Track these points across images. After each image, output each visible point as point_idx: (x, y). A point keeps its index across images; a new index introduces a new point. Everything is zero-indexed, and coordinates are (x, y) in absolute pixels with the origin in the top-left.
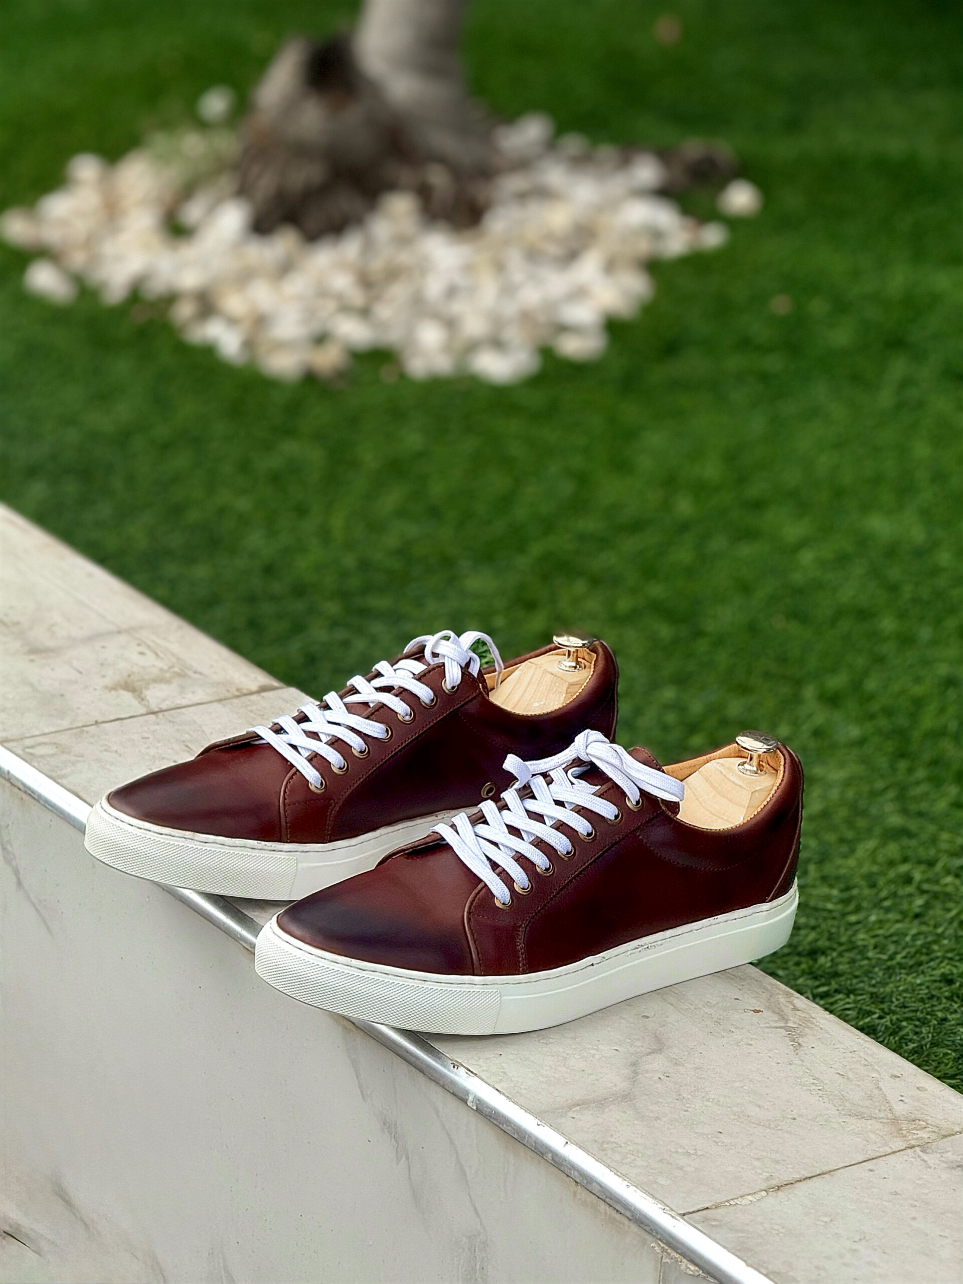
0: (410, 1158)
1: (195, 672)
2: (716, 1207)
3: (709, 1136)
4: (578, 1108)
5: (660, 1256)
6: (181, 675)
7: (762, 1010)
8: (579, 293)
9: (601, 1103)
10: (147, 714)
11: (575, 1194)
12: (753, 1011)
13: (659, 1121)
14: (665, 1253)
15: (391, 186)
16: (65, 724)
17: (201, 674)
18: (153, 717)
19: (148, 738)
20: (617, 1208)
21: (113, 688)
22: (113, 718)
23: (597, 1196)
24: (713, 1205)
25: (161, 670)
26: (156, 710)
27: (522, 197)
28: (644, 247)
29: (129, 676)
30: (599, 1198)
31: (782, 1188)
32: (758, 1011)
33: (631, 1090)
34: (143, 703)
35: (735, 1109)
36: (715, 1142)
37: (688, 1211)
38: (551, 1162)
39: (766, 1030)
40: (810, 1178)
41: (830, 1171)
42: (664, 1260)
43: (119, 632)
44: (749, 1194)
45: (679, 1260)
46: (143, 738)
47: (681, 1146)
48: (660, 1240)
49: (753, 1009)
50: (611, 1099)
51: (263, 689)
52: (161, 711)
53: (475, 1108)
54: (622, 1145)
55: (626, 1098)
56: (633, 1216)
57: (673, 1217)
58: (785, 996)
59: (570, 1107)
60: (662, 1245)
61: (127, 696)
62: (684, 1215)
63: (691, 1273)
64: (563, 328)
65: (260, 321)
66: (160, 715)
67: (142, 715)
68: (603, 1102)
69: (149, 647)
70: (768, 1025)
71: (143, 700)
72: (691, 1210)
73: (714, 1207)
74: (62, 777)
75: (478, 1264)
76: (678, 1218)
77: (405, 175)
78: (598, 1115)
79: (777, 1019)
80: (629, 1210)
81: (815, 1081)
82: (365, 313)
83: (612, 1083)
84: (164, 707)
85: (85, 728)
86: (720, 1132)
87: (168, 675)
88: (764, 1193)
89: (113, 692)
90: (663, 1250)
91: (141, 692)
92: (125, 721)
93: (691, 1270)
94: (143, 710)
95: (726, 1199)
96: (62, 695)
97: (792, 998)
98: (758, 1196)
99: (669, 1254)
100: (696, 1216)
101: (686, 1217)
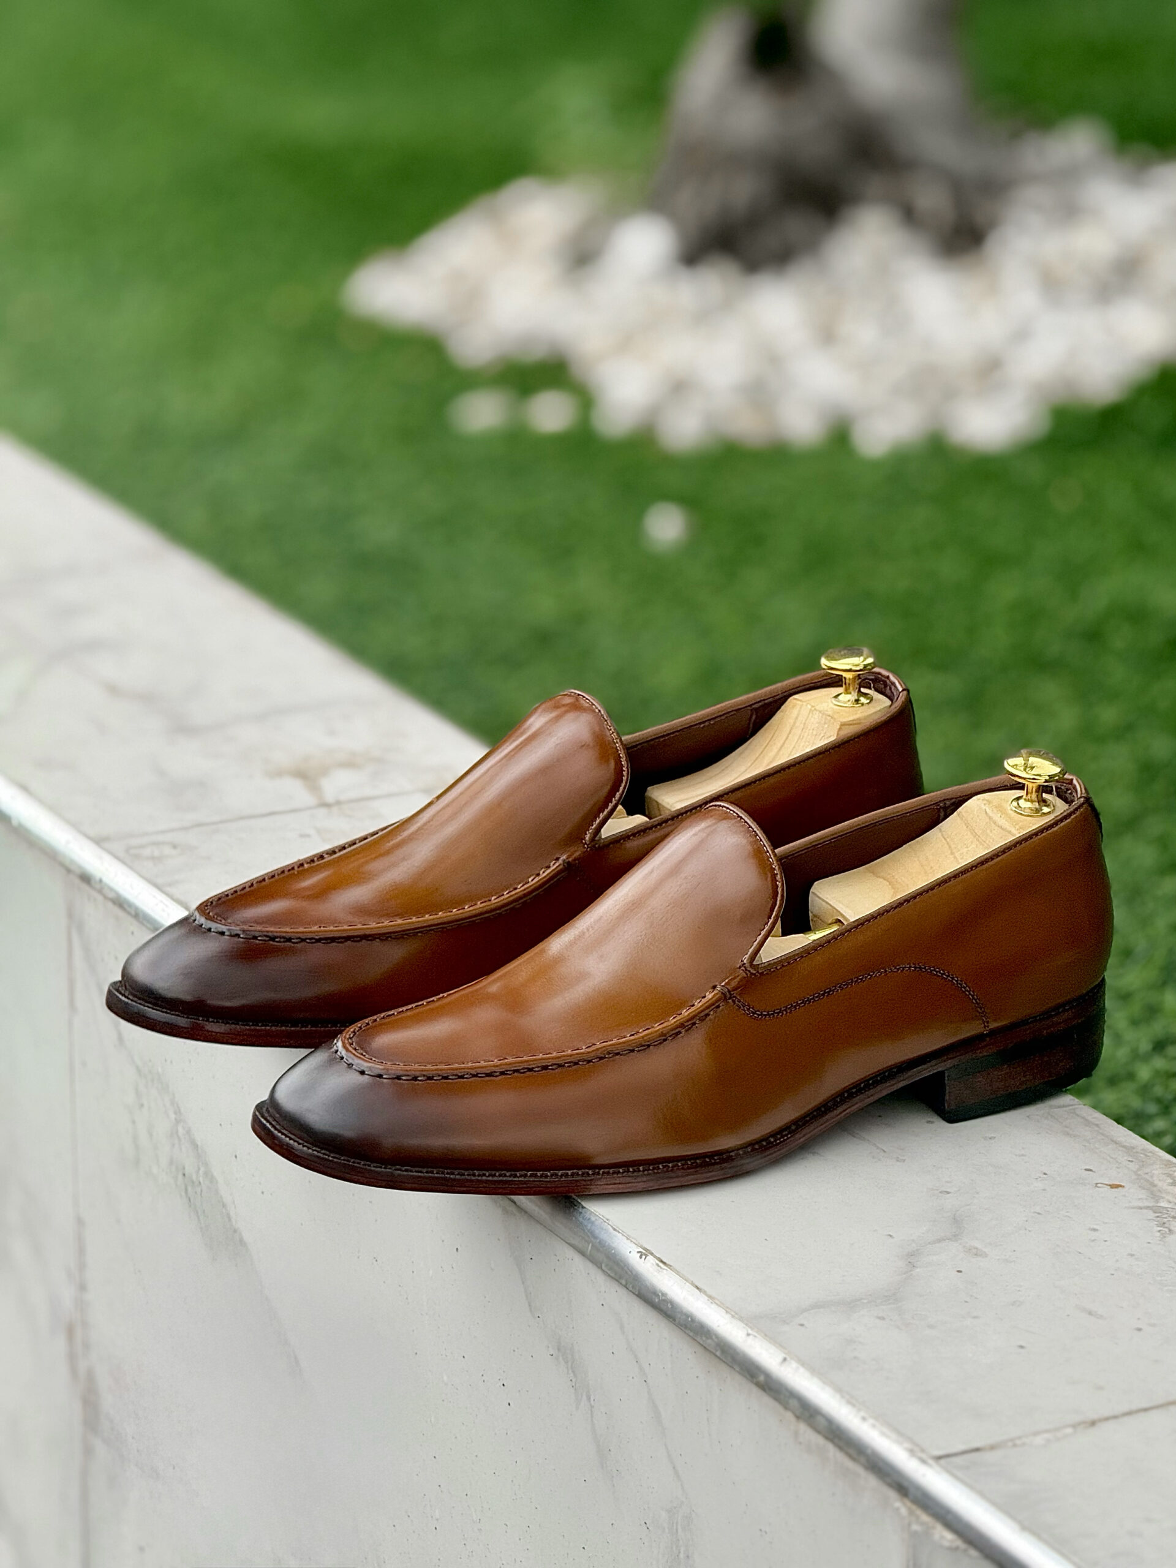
0: (592, 1397)
2: (992, 1448)
4: (813, 1312)
5: (906, 1522)
6: (380, 761)
7: (1123, 1184)
9: (850, 1305)
10: (317, 807)
11: (796, 1434)
12: (1110, 1186)
14: (912, 1517)
16: (196, 818)
18: (323, 810)
20: (849, 1452)
21: (279, 775)
22: (266, 811)
23: (823, 1434)
25: (354, 753)
26: (331, 801)
29: (306, 760)
30: (826, 1436)
32: (1118, 1186)
33: (899, 1288)
34: (316, 793)
37: (947, 1453)
38: (763, 1384)
39: (1125, 1211)
42: (912, 1528)
43: (306, 708)
45: (931, 1524)
48: (907, 1495)
49: (1111, 1183)
52: (338, 803)
55: (889, 1299)
57: (923, 1461)
59: (801, 1311)
60: (908, 1504)
61: (296, 785)
62: (940, 1458)
63: (947, 1543)
66: (336, 808)
68: (852, 1305)
70: (1128, 1205)
71: (315, 789)
72: (953, 1452)
73: (988, 1448)
74: (172, 885)
75: (682, 1550)
76: (931, 1462)
78: (841, 1321)
79: (1143, 1197)
80: (864, 1453)
83: (872, 1279)
84: (344, 798)
85: (221, 825)
87: (360, 760)
88: (1069, 1430)
89: (276, 779)
90: (911, 1512)
91: (317, 780)
92: (283, 816)
93: (946, 1540)
94: (312, 803)
95: (1010, 1437)
96: (204, 783)
99: (918, 1517)
100: (958, 1460)
101: (943, 1462)
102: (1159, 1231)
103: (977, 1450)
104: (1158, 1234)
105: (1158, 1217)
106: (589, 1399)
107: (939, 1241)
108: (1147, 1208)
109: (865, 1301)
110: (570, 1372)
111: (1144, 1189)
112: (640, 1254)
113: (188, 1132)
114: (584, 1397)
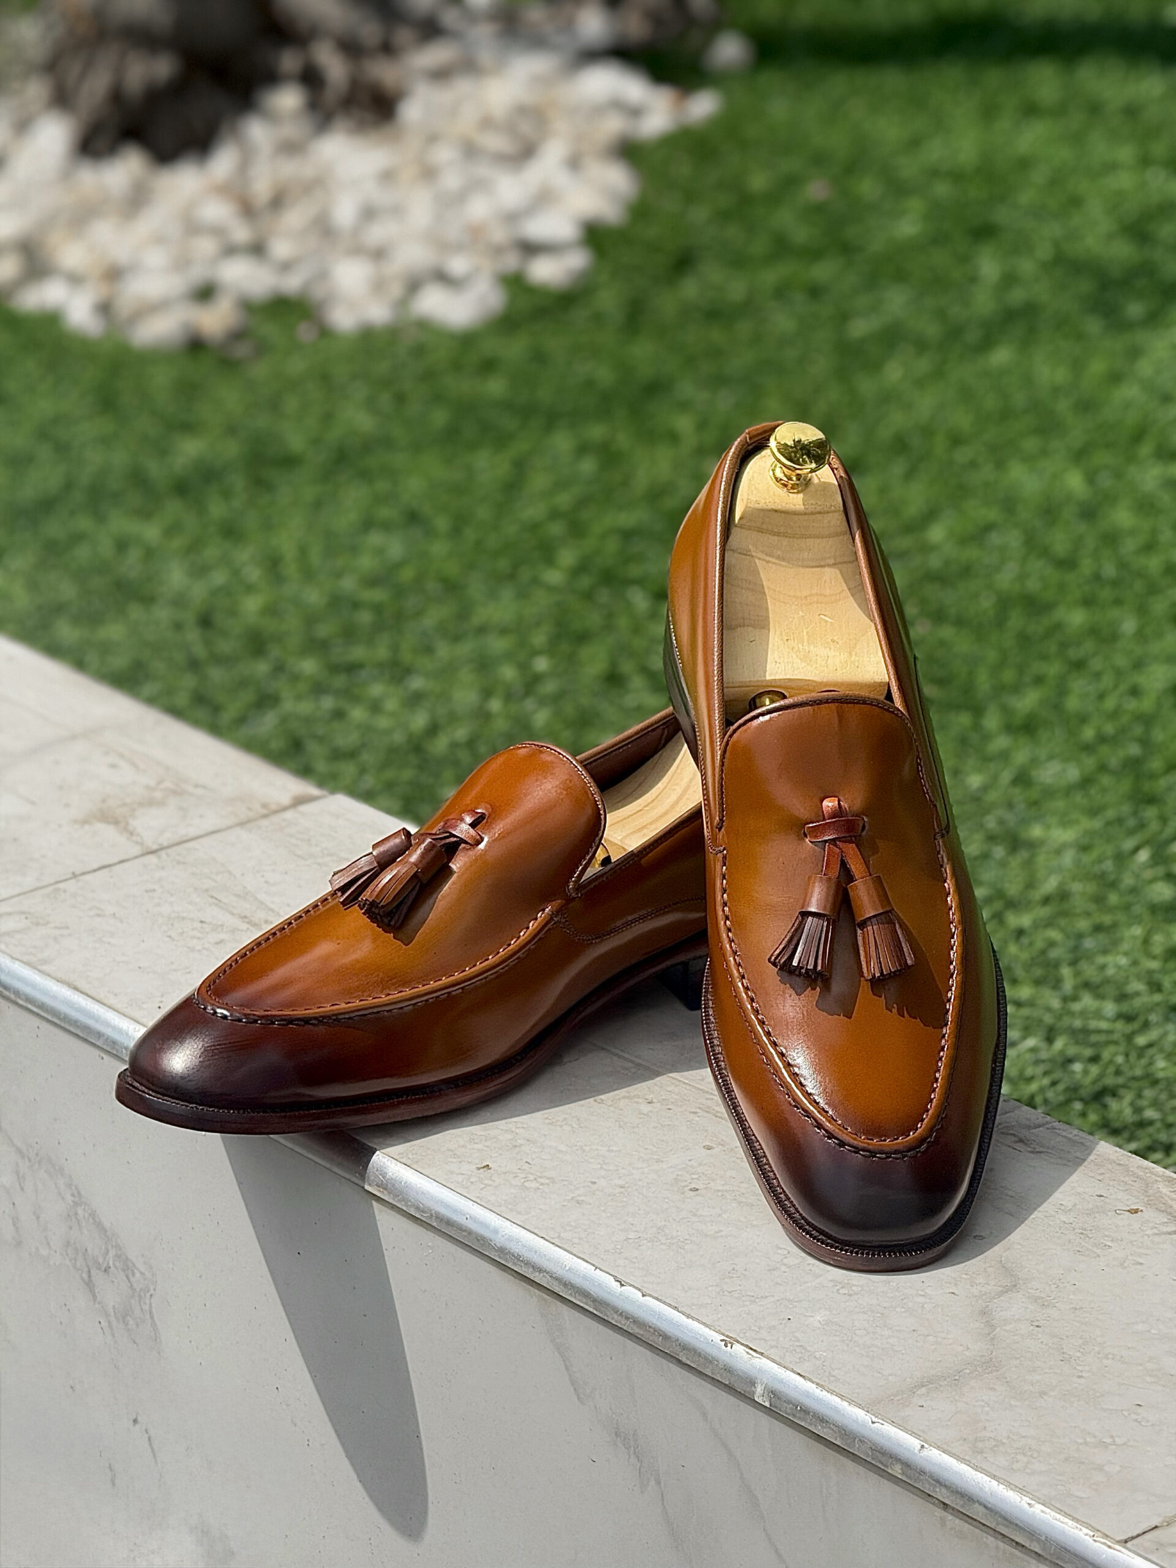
0: (663, 1482)
1: (196, 786)
2: (1168, 1524)
3: (1126, 1413)
4: (924, 1390)
6: (177, 793)
7: (1141, 1208)
10: (143, 855)
11: (943, 1521)
12: (1129, 1211)
13: (1045, 1397)
16: (29, 881)
17: (204, 787)
18: (152, 859)
19: (154, 890)
20: (1017, 1540)
21: (85, 822)
22: (95, 866)
23: (984, 1525)
24: (1163, 1521)
25: (148, 787)
26: (155, 847)
29: (104, 801)
32: (1136, 1211)
33: (992, 1352)
34: (134, 838)
35: (1150, 1366)
36: (1136, 1420)
37: (1130, 1535)
38: (900, 1477)
39: (1157, 1239)
43: (74, 737)
46: (147, 891)
47: (1089, 1433)
49: (1128, 1208)
51: (299, 801)
52: (162, 849)
53: (767, 1404)
54: (1004, 1441)
55: (988, 1365)
57: (1109, 1547)
58: (1167, 1183)
59: (913, 1390)
61: (108, 832)
62: (1126, 1542)
64: (530, 249)
66: (163, 853)
67: (136, 857)
68: (957, 1378)
69: (122, 756)
70: (1156, 1231)
71: (132, 834)
72: (1135, 1534)
73: (1165, 1524)
74: (45, 962)
76: (1117, 1547)
78: (957, 1398)
79: (1166, 1220)
80: (1038, 1540)
83: (961, 1345)
84: (164, 840)
85: (62, 886)
86: (1140, 1405)
87: (158, 795)
89: (87, 827)
91: (127, 824)
92: (114, 868)
94: (136, 850)
96: (15, 840)
100: (1144, 1541)
101: (1129, 1545)
103: (1156, 1527)
106: (659, 1483)
107: (1002, 1293)
109: (968, 1371)
110: (633, 1456)
111: (1163, 1211)
112: (724, 1343)
113: (93, 1214)
114: (653, 1482)
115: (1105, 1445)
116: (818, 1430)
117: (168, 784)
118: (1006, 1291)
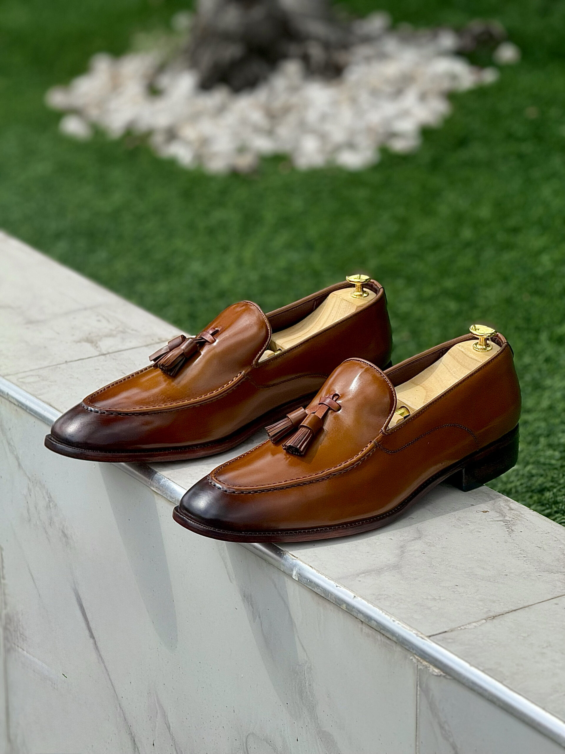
0: (261, 617)
1: (133, 330)
2: (452, 631)
3: (449, 588)
4: (363, 575)
5: (416, 665)
6: (124, 332)
7: (488, 511)
8: (405, 114)
9: (379, 571)
10: (99, 355)
11: (362, 629)
12: (483, 511)
13: (416, 580)
14: (419, 663)
15: (285, 56)
16: (46, 363)
17: (136, 331)
18: (103, 357)
19: (99, 369)
20: (388, 636)
21: (79, 342)
22: (77, 359)
23: (375, 629)
24: (450, 630)
25: (111, 330)
26: (105, 353)
27: (368, 59)
28: (446, 85)
29: (90, 334)
30: (376, 630)
31: (496, 618)
32: (486, 512)
33: (399, 562)
34: (98, 349)
35: (467, 571)
36: (453, 591)
37: (433, 634)
38: (345, 610)
39: (491, 523)
40: (515, 610)
41: (529, 606)
42: (419, 667)
43: (85, 309)
44: (474, 622)
45: (428, 666)
46: (95, 370)
47: (430, 595)
48: (415, 654)
49: (483, 510)
50: (386, 569)
52: (109, 353)
53: (297, 579)
54: (391, 596)
55: (396, 567)
56: (397, 640)
57: (423, 638)
58: (505, 502)
59: (358, 575)
60: (417, 657)
61: (88, 346)
62: (430, 636)
63: (436, 674)
64: (393, 135)
65: (205, 142)
66: (108, 356)
67: (96, 356)
68: (380, 571)
69: (104, 317)
70: (492, 520)
71: (97, 347)
72: (435, 634)
73: (450, 631)
75: (307, 682)
76: (426, 638)
77: (293, 48)
78: (377, 579)
79: (498, 516)
80: (396, 636)
81: (522, 552)
82: (270, 133)
83: (386, 559)
84: (110, 351)
85: (58, 366)
86: (457, 586)
87: (114, 333)
88: (484, 621)
89: (79, 344)
90: (418, 661)
91: (97, 343)
92: (85, 360)
93: (435, 672)
94: (97, 354)
95: (459, 625)
96: (45, 347)
97: (509, 503)
98: (479, 623)
99: (421, 663)
100: (438, 637)
101: (431, 638)
102: (508, 531)
103: (446, 632)
104: (507, 532)
105: (506, 524)
107: (413, 540)
108: (500, 521)
110: (250, 606)
111: (498, 512)
115: (435, 599)
116: (316, 590)
117: (121, 329)
118: (415, 539)
